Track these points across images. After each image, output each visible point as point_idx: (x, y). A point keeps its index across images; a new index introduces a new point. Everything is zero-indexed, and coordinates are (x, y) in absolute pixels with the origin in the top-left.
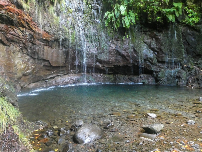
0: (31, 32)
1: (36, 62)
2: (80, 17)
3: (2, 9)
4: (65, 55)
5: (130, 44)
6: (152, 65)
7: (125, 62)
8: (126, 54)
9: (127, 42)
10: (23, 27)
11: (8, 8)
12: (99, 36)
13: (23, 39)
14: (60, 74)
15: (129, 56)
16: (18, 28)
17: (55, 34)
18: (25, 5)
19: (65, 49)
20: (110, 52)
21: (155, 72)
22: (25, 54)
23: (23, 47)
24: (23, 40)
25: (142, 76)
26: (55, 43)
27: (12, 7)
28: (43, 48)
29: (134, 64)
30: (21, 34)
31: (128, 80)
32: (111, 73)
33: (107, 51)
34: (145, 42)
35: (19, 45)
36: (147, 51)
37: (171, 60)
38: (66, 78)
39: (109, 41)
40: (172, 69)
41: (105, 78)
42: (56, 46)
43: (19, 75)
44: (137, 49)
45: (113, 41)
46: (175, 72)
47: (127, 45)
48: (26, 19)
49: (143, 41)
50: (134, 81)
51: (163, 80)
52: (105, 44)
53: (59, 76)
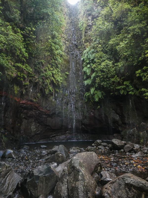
0: (39, 111)
1: (43, 127)
2: (73, 98)
6: (119, 126)
10: (35, 110)
12: (83, 108)
14: (59, 134)
17: (53, 111)
18: (35, 100)
19: (61, 118)
20: (90, 118)
22: (37, 123)
23: (35, 120)
24: (35, 116)
25: (115, 135)
26: (54, 115)
27: (29, 102)
28: (47, 119)
30: (34, 113)
33: (88, 117)
35: (33, 119)
39: (89, 111)
42: (54, 117)
44: (107, 115)
45: (91, 111)
48: (36, 106)
49: (112, 109)
51: (125, 137)
52: (86, 113)
53: (58, 135)
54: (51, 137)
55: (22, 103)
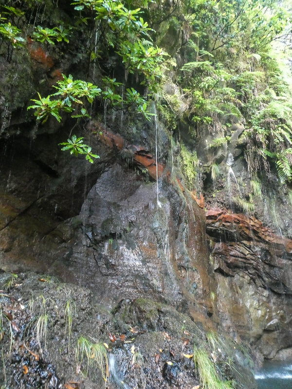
0: (263, 245)
1: (285, 302)
3: (215, 221)
10: (249, 239)
11: (223, 218)
13: (252, 260)
16: (242, 243)
18: (246, 205)
22: (260, 288)
23: (254, 275)
24: (252, 262)
27: (229, 214)
30: (248, 252)
35: (247, 272)
43: (256, 330)
48: (252, 225)
55: (210, 217)
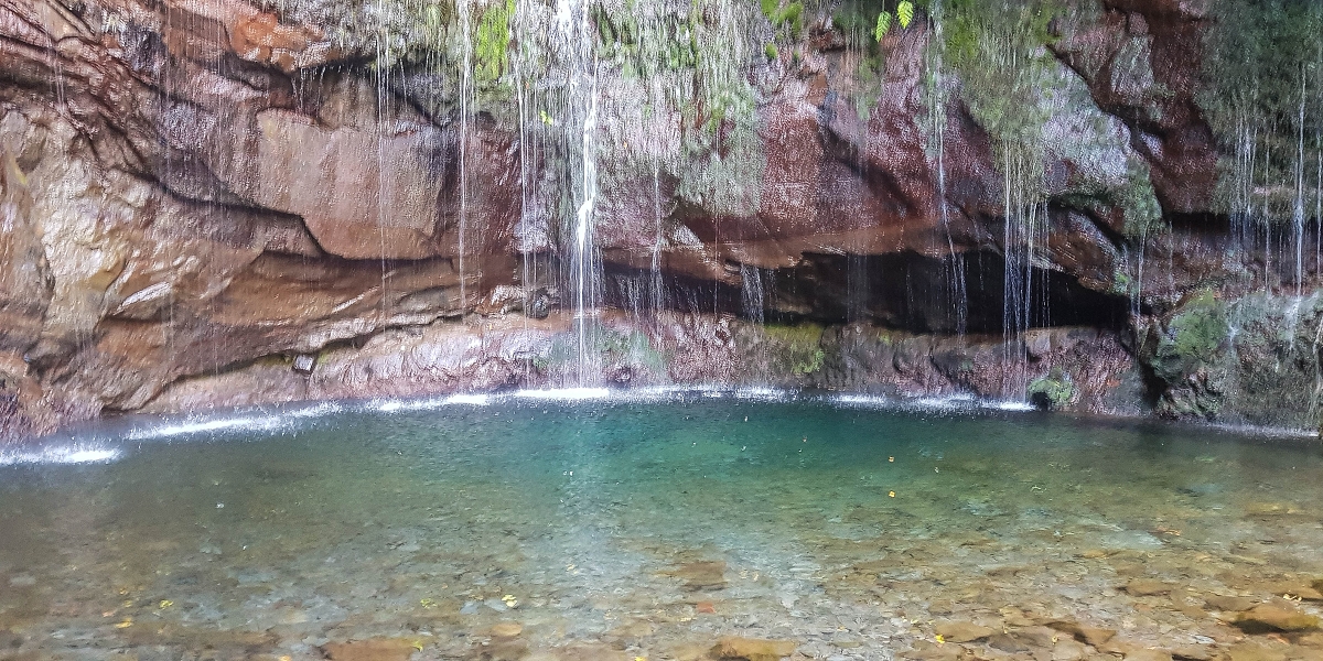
0: (138, 11)
1: (210, 230)
4: (432, 178)
5: (937, 77)
6: (1119, 249)
7: (897, 221)
8: (901, 155)
9: (914, 57)
12: (694, 20)
13: (86, 62)
14: (409, 313)
15: (925, 176)
17: (332, 21)
19: (429, 132)
20: (775, 149)
21: (1146, 311)
22: (115, 175)
23: (94, 125)
24: (86, 70)
25: (1038, 341)
26: (345, 84)
28: (252, 125)
29: (968, 241)
30: (67, 29)
31: (929, 371)
32: (801, 311)
33: (755, 139)
34: (1062, 56)
36: (1075, 129)
37: (1281, 205)
38: (450, 348)
39: (770, 58)
40: (1289, 283)
41: (750, 353)
42: (354, 105)
44: (990, 117)
45: (796, 60)
46: (1311, 316)
47: (912, 82)
49: (1050, 47)
50: (973, 381)
51: (1205, 382)
52: (732, 88)
53: (398, 327)
54: (315, 354)
